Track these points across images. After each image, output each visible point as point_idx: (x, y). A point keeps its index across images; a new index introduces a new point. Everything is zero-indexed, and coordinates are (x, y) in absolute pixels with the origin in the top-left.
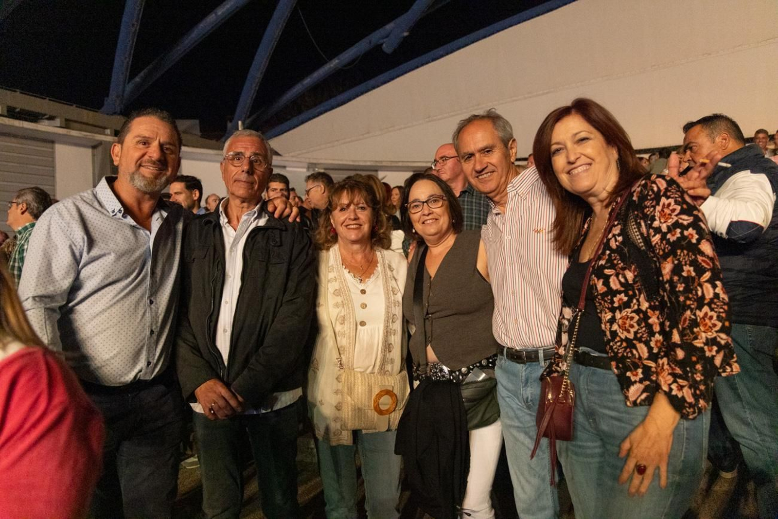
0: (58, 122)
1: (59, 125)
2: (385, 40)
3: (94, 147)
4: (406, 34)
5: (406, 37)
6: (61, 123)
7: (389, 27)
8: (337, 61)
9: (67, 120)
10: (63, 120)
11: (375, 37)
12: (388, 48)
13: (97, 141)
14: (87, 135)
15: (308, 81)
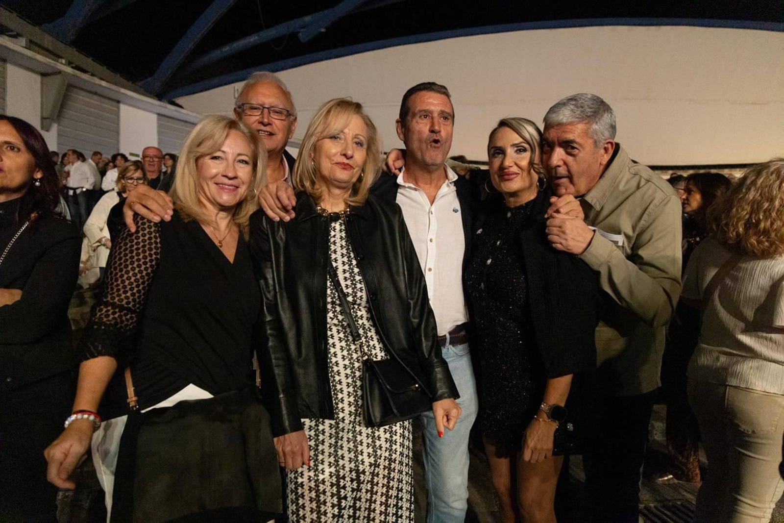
0: (23, 41)
1: (24, 45)
2: (302, 30)
3: (44, 75)
4: (323, 30)
5: (323, 32)
6: (26, 45)
7: (308, 19)
8: (256, 38)
9: (31, 42)
10: (28, 41)
11: (295, 24)
12: (304, 37)
13: (58, 69)
14: (50, 62)
15: (227, 49)
